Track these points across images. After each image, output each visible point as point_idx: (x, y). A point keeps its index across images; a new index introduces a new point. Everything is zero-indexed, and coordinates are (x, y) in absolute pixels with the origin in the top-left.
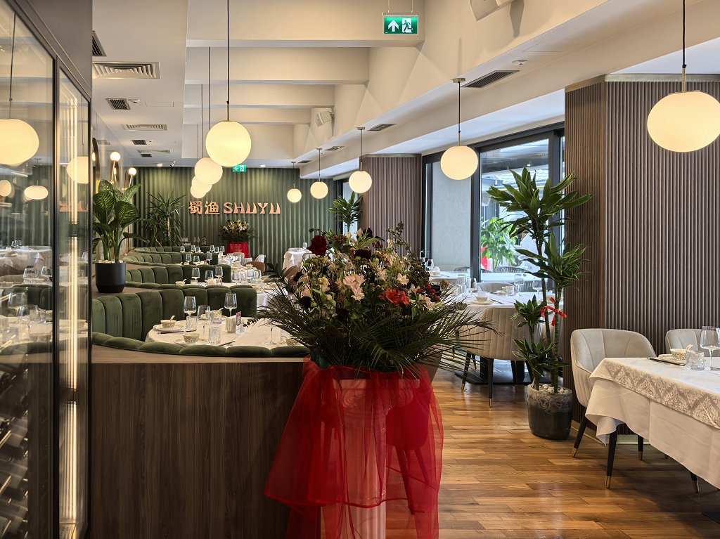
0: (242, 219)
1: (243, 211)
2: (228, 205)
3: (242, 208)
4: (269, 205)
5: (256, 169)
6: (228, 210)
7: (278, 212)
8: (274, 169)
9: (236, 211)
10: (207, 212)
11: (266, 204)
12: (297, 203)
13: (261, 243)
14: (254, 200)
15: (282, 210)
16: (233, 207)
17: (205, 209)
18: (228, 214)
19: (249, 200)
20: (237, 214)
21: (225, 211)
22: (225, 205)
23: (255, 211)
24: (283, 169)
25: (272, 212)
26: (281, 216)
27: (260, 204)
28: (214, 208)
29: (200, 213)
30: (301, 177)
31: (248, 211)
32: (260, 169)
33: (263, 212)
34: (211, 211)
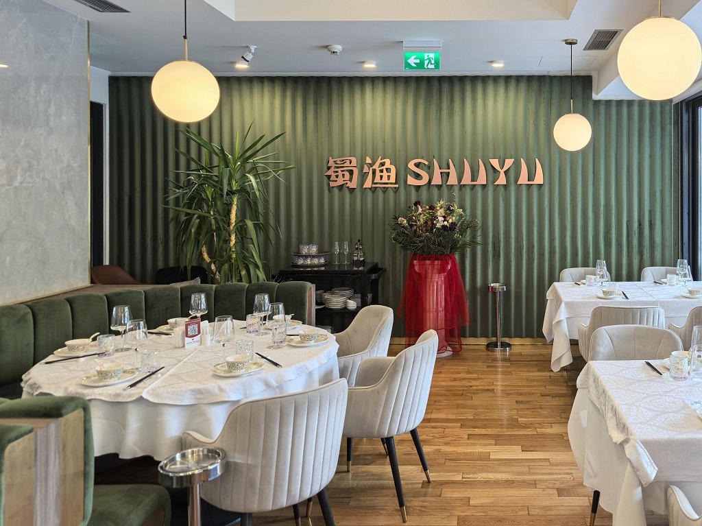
1: (453, 180)
2: (417, 165)
3: (452, 171)
4: (517, 165)
5: (485, 79)
6: (418, 176)
7: (539, 179)
8: (530, 78)
9: (437, 180)
10: (368, 184)
11: (509, 163)
12: (584, 151)
13: (496, 255)
14: (480, 154)
15: (548, 174)
16: (429, 169)
17: (363, 176)
18: (418, 188)
19: (468, 152)
20: (439, 187)
21: (411, 181)
22: (411, 165)
23: (482, 179)
24: (552, 78)
25: (523, 179)
26: (546, 189)
27: (495, 163)
28: (385, 174)
29: (353, 184)
30: (595, 97)
31: (467, 180)
32: (496, 79)
33: (502, 180)
34: (377, 180)
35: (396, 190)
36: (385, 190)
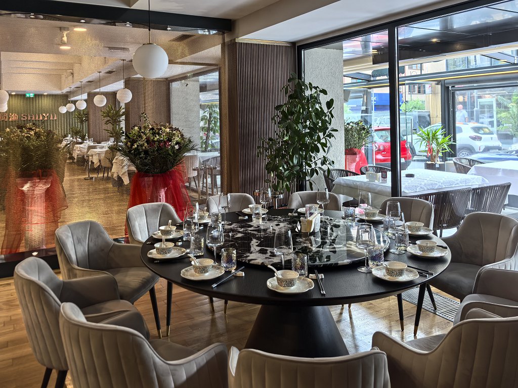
1: (33, 119)
2: (24, 115)
3: (33, 116)
4: (50, 115)
5: (41, 95)
8: (53, 95)
12: (66, 113)
14: (40, 112)
15: (58, 117)
16: (27, 116)
17: (9, 118)
18: (24, 121)
19: (37, 112)
20: (30, 120)
21: (22, 119)
23: (41, 118)
25: (51, 118)
26: (57, 120)
27: (44, 115)
28: (15, 117)
29: (6, 120)
31: (37, 118)
32: (44, 95)
33: (46, 119)
34: (13, 119)
35: (18, 121)
36: (15, 121)
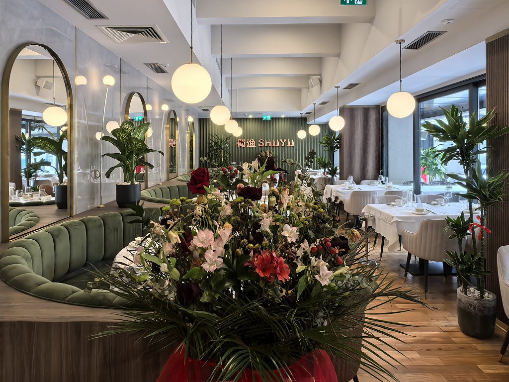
0: (270, 150)
1: (270, 145)
2: (261, 141)
3: (270, 142)
4: (287, 141)
5: (279, 118)
6: (261, 144)
7: (293, 145)
8: (290, 118)
9: (266, 145)
10: (248, 146)
11: (285, 140)
12: (305, 139)
15: (296, 143)
16: (264, 142)
17: (247, 144)
18: (261, 147)
20: (267, 147)
21: (259, 145)
22: (259, 141)
23: (278, 145)
24: (296, 118)
25: (289, 145)
27: (281, 140)
28: (252, 143)
29: (244, 146)
30: (307, 123)
31: (274, 145)
32: (282, 118)
33: (283, 145)
34: (250, 145)
35: (255, 148)
36: (252, 148)
